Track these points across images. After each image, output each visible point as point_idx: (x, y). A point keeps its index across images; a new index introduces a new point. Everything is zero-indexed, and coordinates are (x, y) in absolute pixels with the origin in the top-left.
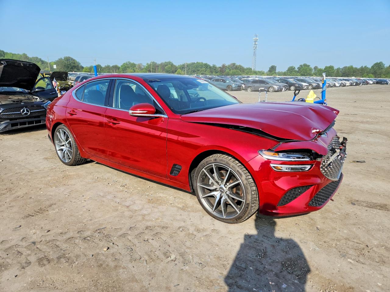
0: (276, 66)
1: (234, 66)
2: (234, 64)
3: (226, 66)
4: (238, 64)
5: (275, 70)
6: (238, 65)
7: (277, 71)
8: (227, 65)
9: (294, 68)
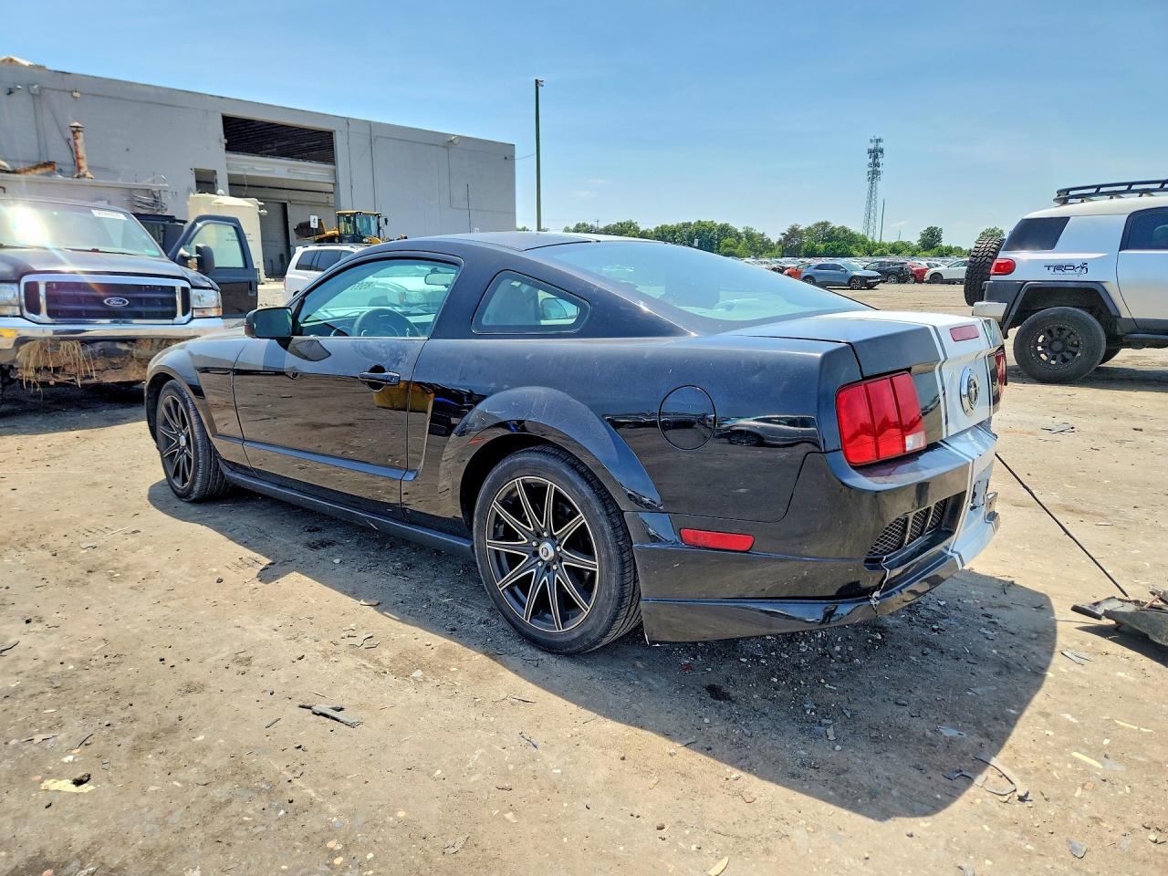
0: (941, 230)
1: (824, 229)
2: (826, 224)
3: (802, 231)
4: (836, 223)
5: (939, 240)
6: (837, 227)
7: (945, 243)
8: (803, 227)
9: (1001, 232)
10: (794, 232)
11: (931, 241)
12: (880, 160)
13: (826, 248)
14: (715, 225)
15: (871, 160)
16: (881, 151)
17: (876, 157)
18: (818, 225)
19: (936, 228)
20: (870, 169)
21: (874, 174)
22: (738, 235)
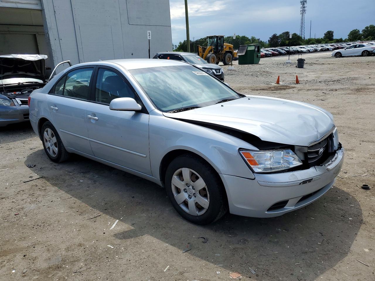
10: (274, 37)
11: (329, 37)
12: (305, 5)
13: (289, 43)
14: (239, 37)
15: (302, 6)
16: (306, 2)
17: (303, 4)
18: (284, 33)
19: (331, 31)
20: (302, 9)
21: (303, 11)
22: (249, 40)
